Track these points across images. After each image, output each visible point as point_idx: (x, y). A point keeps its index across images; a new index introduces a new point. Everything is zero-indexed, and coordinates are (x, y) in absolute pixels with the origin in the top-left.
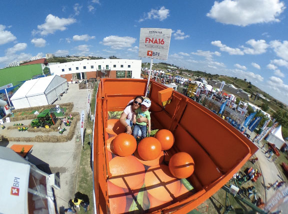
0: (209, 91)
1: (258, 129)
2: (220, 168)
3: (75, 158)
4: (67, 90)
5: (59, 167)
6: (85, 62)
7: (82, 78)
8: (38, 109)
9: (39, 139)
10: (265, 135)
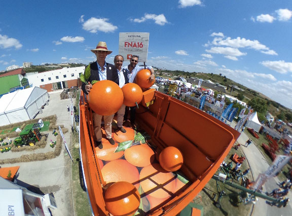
0: (189, 89)
1: (236, 118)
2: (209, 157)
3: (66, 173)
4: (48, 101)
5: (52, 185)
6: (65, 71)
7: (62, 88)
8: (19, 125)
9: (25, 159)
10: (243, 124)
